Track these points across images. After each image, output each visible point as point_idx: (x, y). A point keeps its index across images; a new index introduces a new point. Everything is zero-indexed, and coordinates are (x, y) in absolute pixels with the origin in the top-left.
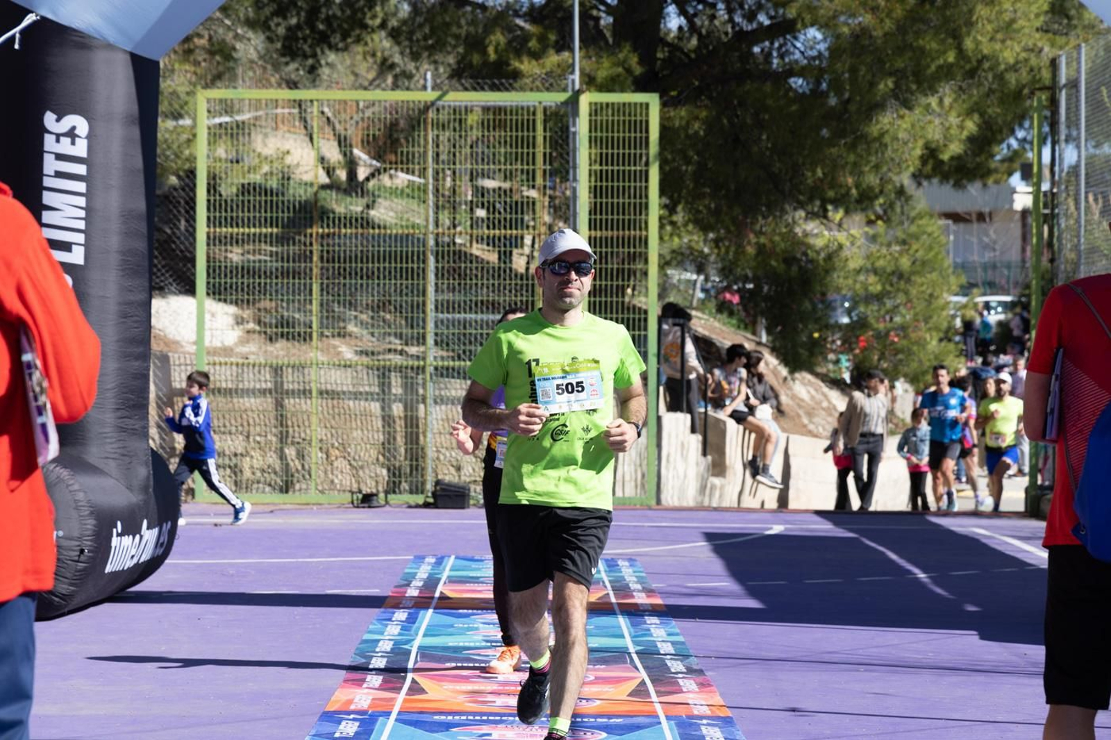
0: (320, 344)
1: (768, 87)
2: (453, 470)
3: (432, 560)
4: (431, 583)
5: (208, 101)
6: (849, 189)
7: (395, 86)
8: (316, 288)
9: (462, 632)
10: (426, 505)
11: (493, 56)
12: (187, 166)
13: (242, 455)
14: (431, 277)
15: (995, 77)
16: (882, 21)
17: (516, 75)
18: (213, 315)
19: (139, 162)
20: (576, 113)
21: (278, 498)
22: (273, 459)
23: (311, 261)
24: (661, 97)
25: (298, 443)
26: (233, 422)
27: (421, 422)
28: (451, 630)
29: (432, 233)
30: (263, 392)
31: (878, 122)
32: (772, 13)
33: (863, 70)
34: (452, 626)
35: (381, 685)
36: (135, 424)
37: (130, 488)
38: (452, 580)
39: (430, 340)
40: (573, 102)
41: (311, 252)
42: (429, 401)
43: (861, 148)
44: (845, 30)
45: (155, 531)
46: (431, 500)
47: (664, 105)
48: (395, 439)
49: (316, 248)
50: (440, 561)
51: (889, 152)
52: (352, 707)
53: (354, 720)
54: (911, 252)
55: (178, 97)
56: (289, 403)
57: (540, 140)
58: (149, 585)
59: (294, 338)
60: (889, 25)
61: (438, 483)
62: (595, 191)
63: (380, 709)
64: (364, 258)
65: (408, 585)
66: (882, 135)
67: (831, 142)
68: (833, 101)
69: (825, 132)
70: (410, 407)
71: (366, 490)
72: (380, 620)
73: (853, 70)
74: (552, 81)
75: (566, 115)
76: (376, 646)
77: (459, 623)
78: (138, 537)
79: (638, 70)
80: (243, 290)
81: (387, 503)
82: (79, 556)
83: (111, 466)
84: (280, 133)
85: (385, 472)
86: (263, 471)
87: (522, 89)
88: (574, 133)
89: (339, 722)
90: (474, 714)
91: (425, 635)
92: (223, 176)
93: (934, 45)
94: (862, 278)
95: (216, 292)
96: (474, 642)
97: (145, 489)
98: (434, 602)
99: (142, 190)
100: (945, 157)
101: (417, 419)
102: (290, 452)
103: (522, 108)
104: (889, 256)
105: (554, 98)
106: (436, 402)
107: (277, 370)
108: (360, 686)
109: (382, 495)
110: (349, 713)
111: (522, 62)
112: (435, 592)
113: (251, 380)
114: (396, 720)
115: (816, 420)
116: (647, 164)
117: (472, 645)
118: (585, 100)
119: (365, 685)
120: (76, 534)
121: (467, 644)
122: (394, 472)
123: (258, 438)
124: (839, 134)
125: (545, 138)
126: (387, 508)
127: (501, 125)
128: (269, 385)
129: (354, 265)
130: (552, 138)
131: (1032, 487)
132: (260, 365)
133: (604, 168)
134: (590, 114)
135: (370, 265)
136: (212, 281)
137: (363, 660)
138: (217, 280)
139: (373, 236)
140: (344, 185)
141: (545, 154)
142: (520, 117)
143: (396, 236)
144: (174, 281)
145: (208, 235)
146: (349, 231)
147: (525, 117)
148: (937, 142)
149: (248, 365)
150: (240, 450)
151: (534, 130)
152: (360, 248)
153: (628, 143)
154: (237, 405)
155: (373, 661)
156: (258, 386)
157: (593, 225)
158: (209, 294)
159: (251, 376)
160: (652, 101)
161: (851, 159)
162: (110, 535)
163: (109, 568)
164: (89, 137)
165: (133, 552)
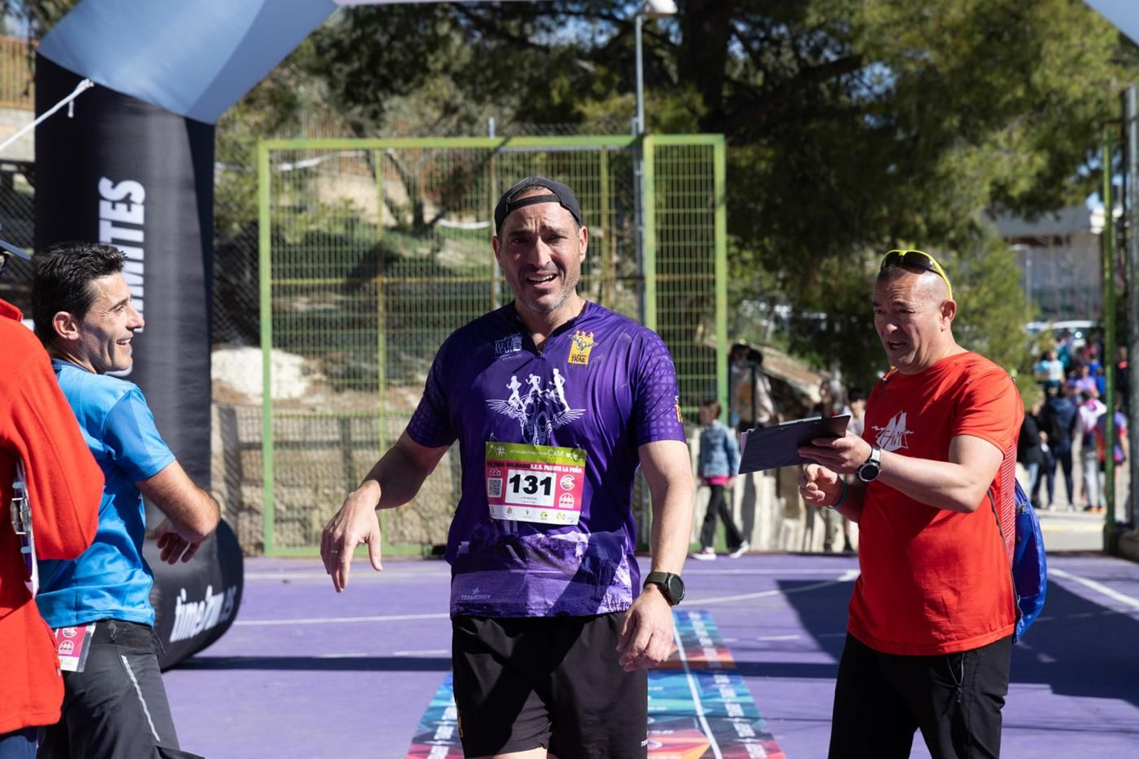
0: (387, 394)
1: (834, 125)
5: (271, 152)
6: (917, 226)
7: (458, 132)
8: (382, 339)
11: (557, 99)
12: (250, 217)
13: (311, 508)
15: (1064, 110)
16: (948, 57)
17: (580, 118)
18: (280, 366)
19: (195, 227)
20: (640, 156)
23: (376, 311)
24: (727, 137)
26: (302, 475)
29: (498, 280)
30: (331, 444)
31: (945, 159)
32: (839, 48)
33: (929, 107)
35: (446, 757)
40: (638, 145)
41: (376, 302)
43: (929, 185)
44: (912, 67)
45: (221, 597)
47: (731, 145)
49: (381, 297)
51: (958, 189)
55: (240, 148)
57: (604, 184)
58: (216, 650)
59: (360, 388)
60: (954, 62)
62: (662, 235)
64: (430, 306)
66: (949, 173)
67: (899, 179)
68: (900, 136)
69: (892, 168)
71: (436, 541)
72: (447, 685)
73: (921, 107)
74: (616, 124)
75: (630, 159)
76: (443, 714)
78: (202, 604)
79: (703, 111)
80: (308, 342)
84: (344, 175)
87: (586, 133)
88: (639, 177)
92: (286, 226)
93: (1002, 81)
95: (281, 344)
97: (209, 556)
100: (1015, 192)
103: (587, 152)
105: (618, 142)
107: (344, 422)
111: (585, 105)
113: (318, 433)
116: (713, 206)
118: (650, 143)
123: (327, 491)
124: (906, 172)
125: (610, 182)
127: (565, 170)
128: (337, 437)
129: (419, 314)
130: (616, 182)
131: (1111, 523)
132: (327, 417)
133: (670, 211)
134: (655, 157)
135: (436, 314)
136: (277, 333)
137: (429, 730)
138: (282, 332)
139: (439, 285)
140: (411, 229)
141: (610, 199)
142: (584, 162)
143: (462, 284)
144: (240, 334)
145: (273, 287)
146: (414, 280)
147: (590, 162)
148: (1006, 178)
149: (315, 417)
150: (309, 503)
151: (599, 174)
152: (425, 297)
153: (693, 185)
154: (305, 459)
155: (440, 730)
156: (325, 438)
157: (660, 269)
158: (274, 346)
159: (319, 428)
160: (717, 143)
161: (920, 196)
162: (175, 604)
163: (174, 637)
164: (145, 203)
165: (198, 619)
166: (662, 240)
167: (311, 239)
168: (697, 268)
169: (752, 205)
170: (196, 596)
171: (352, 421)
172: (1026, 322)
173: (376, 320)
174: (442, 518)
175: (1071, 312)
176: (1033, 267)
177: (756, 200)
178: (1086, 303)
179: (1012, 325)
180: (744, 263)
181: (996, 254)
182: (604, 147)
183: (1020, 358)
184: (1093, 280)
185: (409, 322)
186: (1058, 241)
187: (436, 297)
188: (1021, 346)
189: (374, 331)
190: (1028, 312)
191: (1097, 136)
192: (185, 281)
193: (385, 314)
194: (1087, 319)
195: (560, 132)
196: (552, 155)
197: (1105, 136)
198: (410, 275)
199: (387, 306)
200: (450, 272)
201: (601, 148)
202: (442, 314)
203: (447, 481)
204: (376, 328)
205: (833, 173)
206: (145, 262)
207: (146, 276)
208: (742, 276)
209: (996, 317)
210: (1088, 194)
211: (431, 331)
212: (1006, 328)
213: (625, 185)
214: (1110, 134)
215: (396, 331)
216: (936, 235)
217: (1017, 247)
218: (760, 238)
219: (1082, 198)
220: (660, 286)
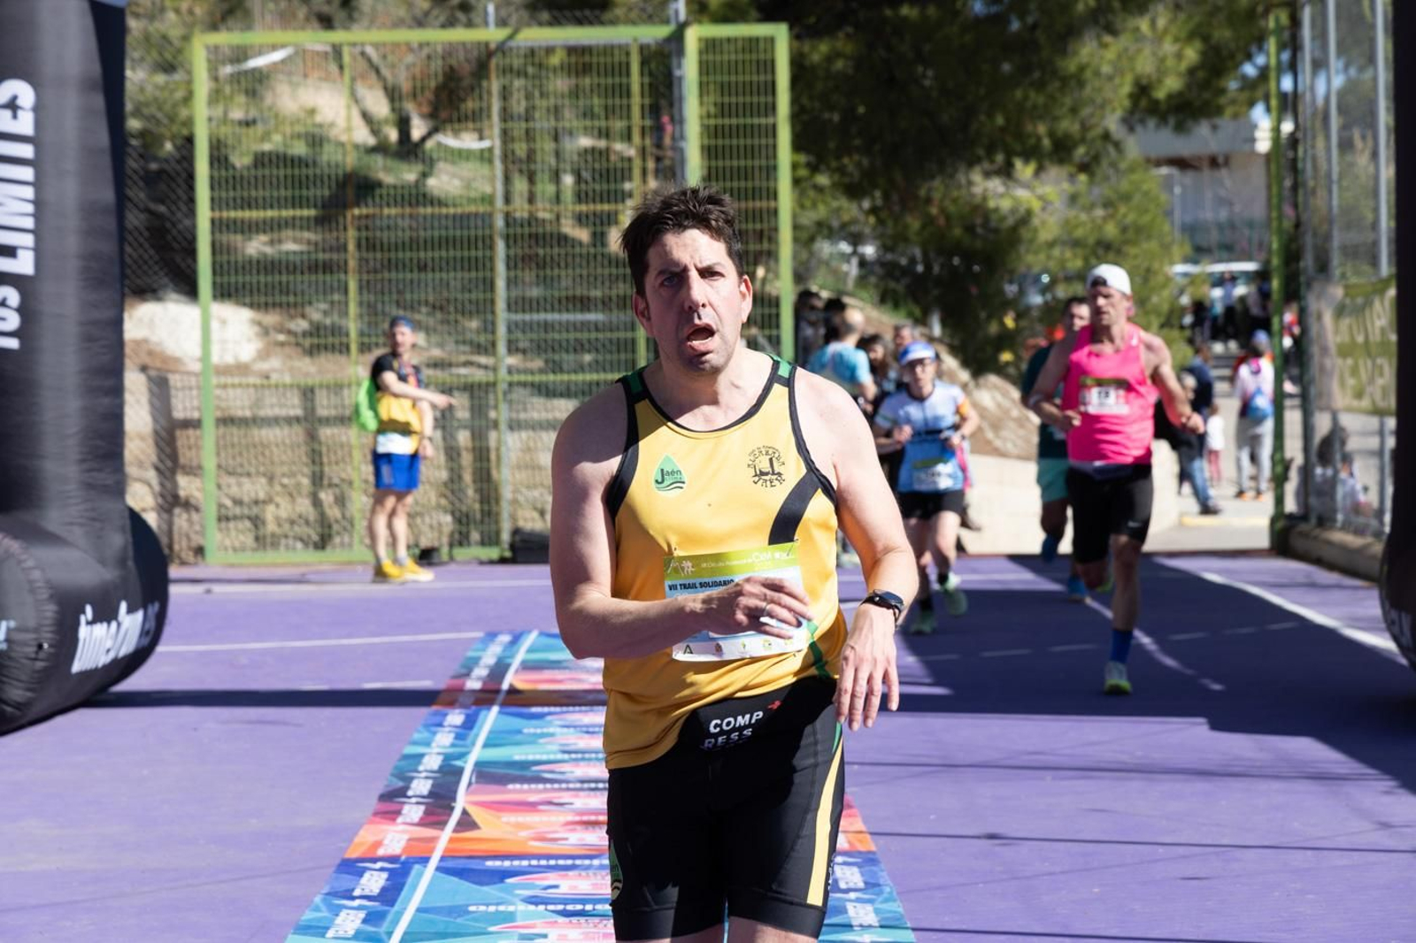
0: (361, 358)
2: (536, 515)
3: (505, 638)
4: (499, 670)
5: (207, 48)
6: (1039, 139)
7: (450, 23)
8: (353, 286)
9: (533, 740)
10: (503, 561)
12: (185, 132)
13: (264, 502)
14: (501, 267)
17: (605, 3)
18: (223, 322)
19: (103, 138)
20: (680, 51)
21: (312, 556)
22: (304, 506)
24: (791, 28)
25: (336, 485)
26: (254, 461)
27: (493, 456)
28: (519, 737)
29: (501, 211)
30: (290, 421)
31: (1076, 53)
34: (520, 732)
35: (422, 819)
36: (106, 478)
37: (102, 561)
38: (527, 666)
39: (502, 348)
40: (678, 38)
42: (503, 426)
45: (139, 615)
46: (508, 554)
47: (796, 37)
48: (460, 477)
50: (516, 640)
51: (1088, 90)
52: (381, 852)
53: (382, 869)
54: (1119, 216)
55: (170, 43)
56: (326, 433)
57: (636, 88)
58: (133, 683)
61: (516, 532)
62: (709, 152)
63: (416, 854)
64: (414, 244)
65: (468, 675)
68: (1015, 25)
69: (1006, 67)
70: (479, 435)
71: (425, 542)
72: (427, 726)
76: (419, 763)
77: (530, 728)
78: (114, 624)
80: (259, 290)
81: (452, 558)
82: (37, 653)
83: (77, 534)
84: (310, 81)
85: (448, 519)
86: (292, 522)
87: (614, 22)
88: (680, 79)
89: (360, 873)
90: (539, 857)
91: (486, 745)
92: (231, 142)
94: (1056, 252)
95: (224, 293)
96: (548, 753)
97: (122, 562)
98: (501, 697)
99: (108, 174)
100: (1160, 94)
101: (488, 450)
102: (326, 497)
103: (613, 47)
104: (1090, 222)
105: (654, 33)
106: (511, 428)
107: (308, 393)
108: (394, 820)
109: (445, 550)
110: (375, 860)
112: (500, 682)
113: (271, 407)
114: (438, 869)
115: (1005, 433)
116: (774, 116)
117: (545, 757)
118: (693, 36)
119: (400, 820)
120: (31, 623)
121: (538, 757)
122: (463, 520)
123: (285, 481)
124: (1025, 70)
125: (642, 85)
126: (453, 567)
127: (585, 69)
128: (299, 412)
129: (400, 255)
130: (650, 85)
131: (1279, 516)
132: (285, 386)
133: (720, 121)
134: (701, 53)
135: (422, 254)
136: (218, 279)
137: (401, 784)
138: (226, 279)
139: (425, 217)
140: (394, 148)
141: (643, 107)
142: (609, 60)
143: (454, 216)
144: (172, 280)
145: (213, 221)
146: (393, 211)
147: (616, 59)
148: (1149, 76)
149: (269, 386)
150: (262, 496)
151: (628, 74)
152: (408, 233)
153: (749, 88)
154: (257, 439)
155: (414, 784)
156: (283, 412)
158: (215, 297)
159: (274, 400)
160: (779, 33)
161: (1041, 100)
162: (77, 624)
163: (77, 667)
164: (37, 109)
165: (109, 644)
166: (709, 158)
167: (261, 160)
168: (755, 194)
169: (826, 116)
170: (106, 614)
171: (317, 391)
172: (1172, 263)
173: (346, 262)
174: (434, 514)
175: (1230, 251)
176: (1184, 194)
177: (832, 108)
178: (1250, 240)
179: (1156, 265)
180: (819, 189)
181: (1135, 177)
182: (635, 40)
183: (1165, 307)
184: (1258, 211)
185: (389, 265)
186: (1214, 162)
187: (422, 233)
188: (1166, 293)
189: (342, 276)
190: (1177, 251)
191: (1262, 23)
192: (89, 210)
193: (357, 255)
194: (1249, 259)
195: (580, 22)
196: (572, 50)
197: (1272, 24)
198: (388, 205)
199: (359, 246)
200: (441, 203)
201: (630, 41)
202: (430, 254)
203: (439, 467)
204: (346, 272)
205: (930, 73)
206: (37, 184)
207: (37, 202)
208: (814, 205)
209: (1136, 257)
210: (1251, 104)
211: (415, 275)
212: (1148, 270)
213: (662, 89)
214: (1277, 20)
215: (372, 277)
216: (1061, 150)
217: (1164, 170)
218: (838, 158)
219: (1244, 109)
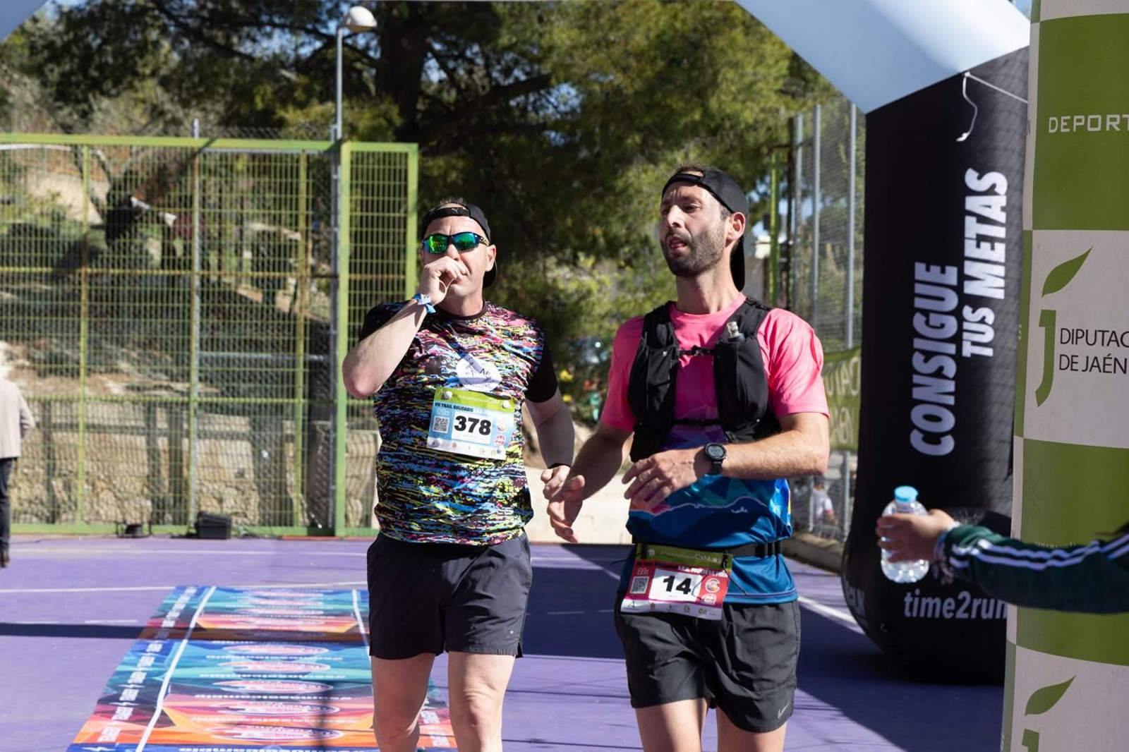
0: (87, 380)
1: (523, 140)
2: (215, 502)
3: (192, 591)
4: (188, 613)
6: (596, 238)
7: (165, 133)
8: (84, 326)
9: (214, 663)
10: (189, 536)
11: (260, 105)
14: (196, 316)
15: (736, 135)
16: (632, 80)
17: (282, 123)
20: (337, 161)
21: (45, 528)
22: (40, 491)
23: (79, 300)
24: (420, 148)
25: (65, 475)
27: (185, 456)
28: (203, 662)
29: (199, 274)
31: (624, 176)
32: (528, 69)
33: (613, 126)
34: (203, 658)
35: (131, 717)
38: (209, 611)
39: (195, 377)
40: (335, 151)
41: (80, 291)
42: (193, 435)
43: (609, 199)
44: (597, 89)
46: (193, 531)
47: (423, 154)
48: (159, 472)
49: (84, 287)
50: (200, 592)
51: (634, 204)
52: (100, 740)
54: (655, 298)
56: (58, 435)
57: (303, 186)
59: (61, 374)
60: (639, 84)
61: (200, 514)
62: (355, 237)
63: (127, 742)
64: (132, 297)
65: (164, 616)
66: (627, 187)
67: (581, 194)
68: (584, 153)
69: (576, 184)
70: (174, 441)
71: (130, 521)
72: (134, 652)
73: (604, 127)
74: (316, 131)
75: (327, 163)
76: (129, 677)
77: (211, 655)
79: (398, 121)
80: (12, 327)
81: (150, 533)
85: (149, 503)
86: (30, 502)
87: (287, 137)
88: (336, 181)
91: (178, 667)
93: (681, 104)
94: (606, 323)
96: (226, 673)
98: (189, 633)
101: (181, 452)
102: (57, 483)
103: (287, 155)
104: (634, 302)
105: (317, 147)
106: (199, 437)
107: (45, 405)
108: (110, 717)
109: (146, 526)
111: (287, 111)
112: (189, 622)
116: (406, 212)
117: (222, 676)
118: (347, 150)
119: (114, 717)
121: (217, 676)
122: (158, 504)
123: (27, 470)
125: (308, 184)
126: (151, 539)
127: (265, 171)
129: (121, 304)
130: (314, 185)
133: (364, 214)
134: (352, 162)
135: (137, 304)
137: (114, 692)
141: (307, 201)
142: (284, 164)
143: (162, 276)
147: (289, 164)
151: (297, 176)
153: (387, 190)
155: (125, 692)
157: (353, 268)
160: (412, 151)
161: (600, 209)
166: (356, 242)
167: (18, 230)
168: (388, 269)
171: (53, 404)
173: (79, 308)
174: (138, 499)
182: (304, 151)
185: (111, 311)
187: (138, 288)
189: (76, 319)
191: (766, 160)
193: (88, 303)
195: (263, 136)
196: (255, 156)
197: (774, 160)
198: (113, 266)
199: (90, 295)
201: (300, 152)
202: (143, 304)
203: (143, 464)
204: (79, 316)
205: (520, 186)
210: (756, 220)
211: (131, 320)
213: (322, 188)
214: (778, 158)
215: (98, 320)
220: (353, 284)
